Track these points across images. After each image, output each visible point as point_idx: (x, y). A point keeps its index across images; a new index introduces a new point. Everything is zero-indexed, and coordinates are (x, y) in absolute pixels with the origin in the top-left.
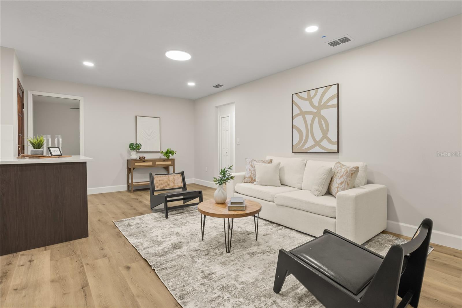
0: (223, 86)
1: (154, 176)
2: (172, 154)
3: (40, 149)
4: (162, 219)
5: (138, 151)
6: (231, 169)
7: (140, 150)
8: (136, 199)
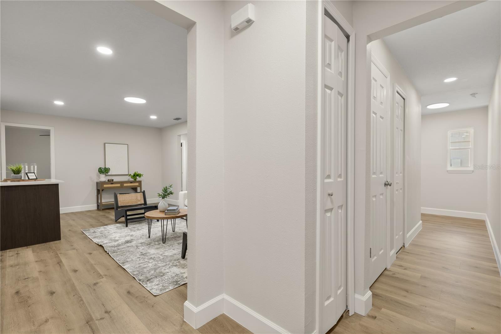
0: (181, 119)
1: (118, 195)
2: (139, 177)
3: (19, 174)
4: (123, 227)
5: (106, 174)
6: (172, 187)
7: (109, 174)
8: (104, 215)
